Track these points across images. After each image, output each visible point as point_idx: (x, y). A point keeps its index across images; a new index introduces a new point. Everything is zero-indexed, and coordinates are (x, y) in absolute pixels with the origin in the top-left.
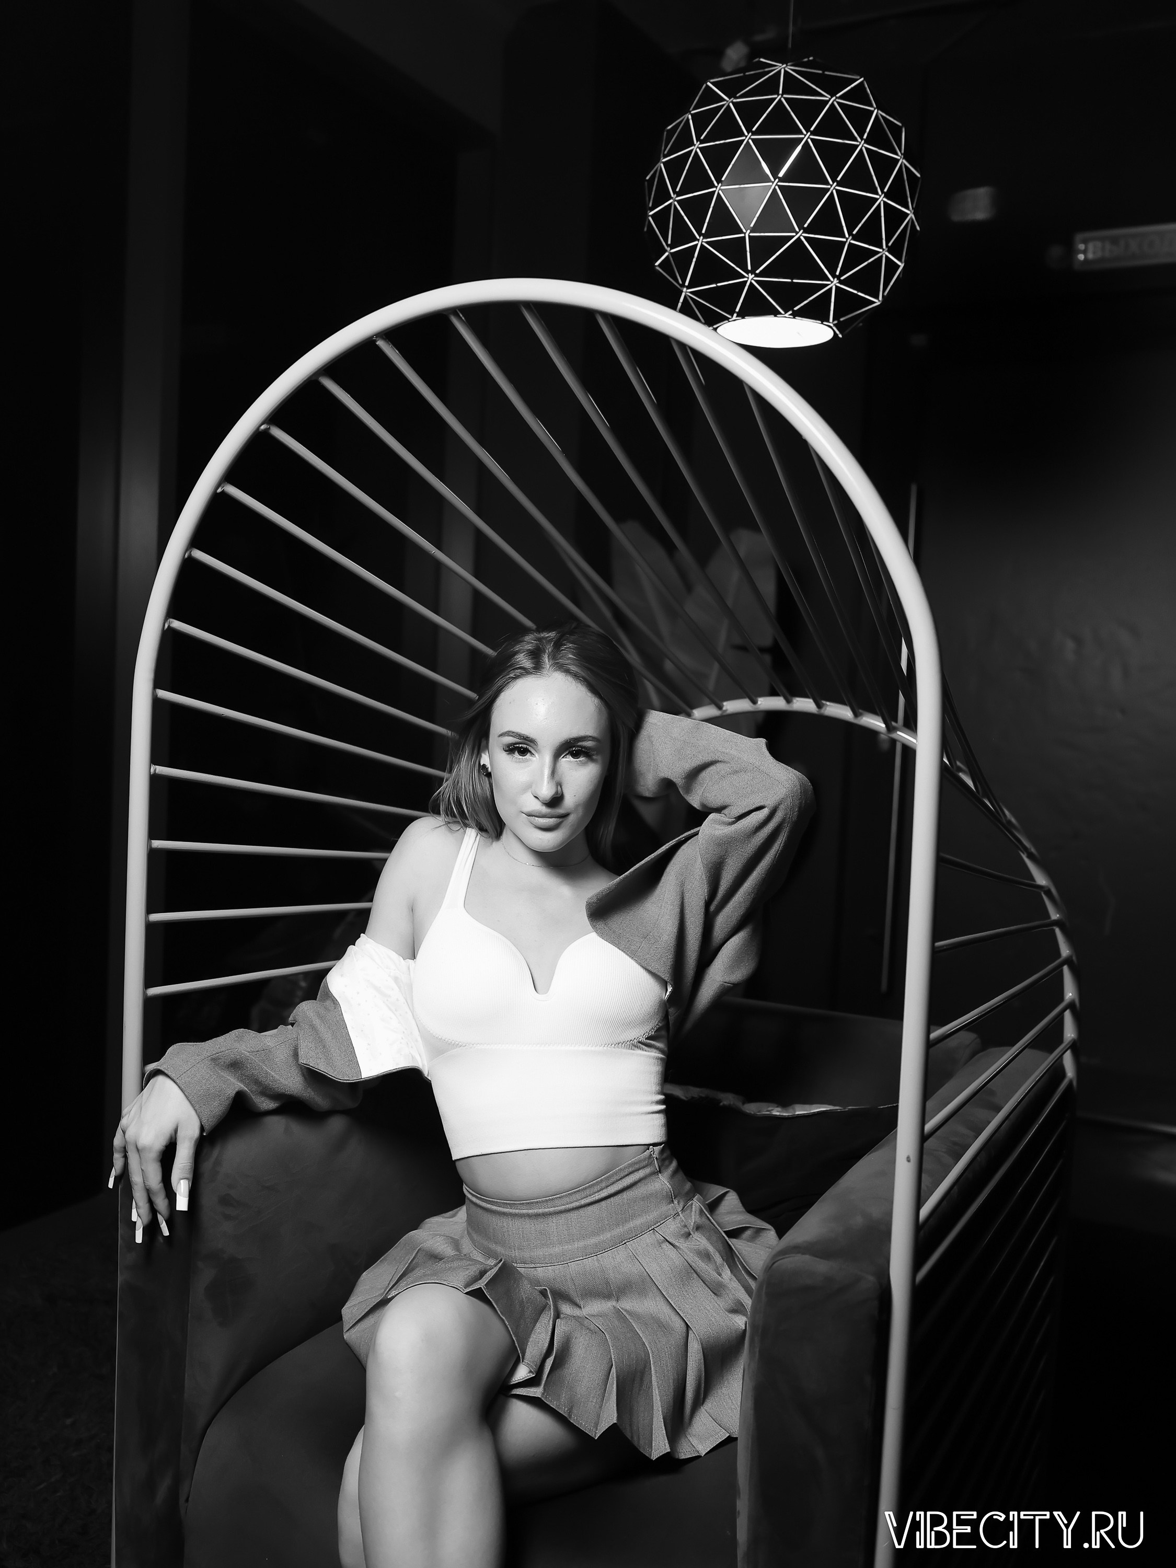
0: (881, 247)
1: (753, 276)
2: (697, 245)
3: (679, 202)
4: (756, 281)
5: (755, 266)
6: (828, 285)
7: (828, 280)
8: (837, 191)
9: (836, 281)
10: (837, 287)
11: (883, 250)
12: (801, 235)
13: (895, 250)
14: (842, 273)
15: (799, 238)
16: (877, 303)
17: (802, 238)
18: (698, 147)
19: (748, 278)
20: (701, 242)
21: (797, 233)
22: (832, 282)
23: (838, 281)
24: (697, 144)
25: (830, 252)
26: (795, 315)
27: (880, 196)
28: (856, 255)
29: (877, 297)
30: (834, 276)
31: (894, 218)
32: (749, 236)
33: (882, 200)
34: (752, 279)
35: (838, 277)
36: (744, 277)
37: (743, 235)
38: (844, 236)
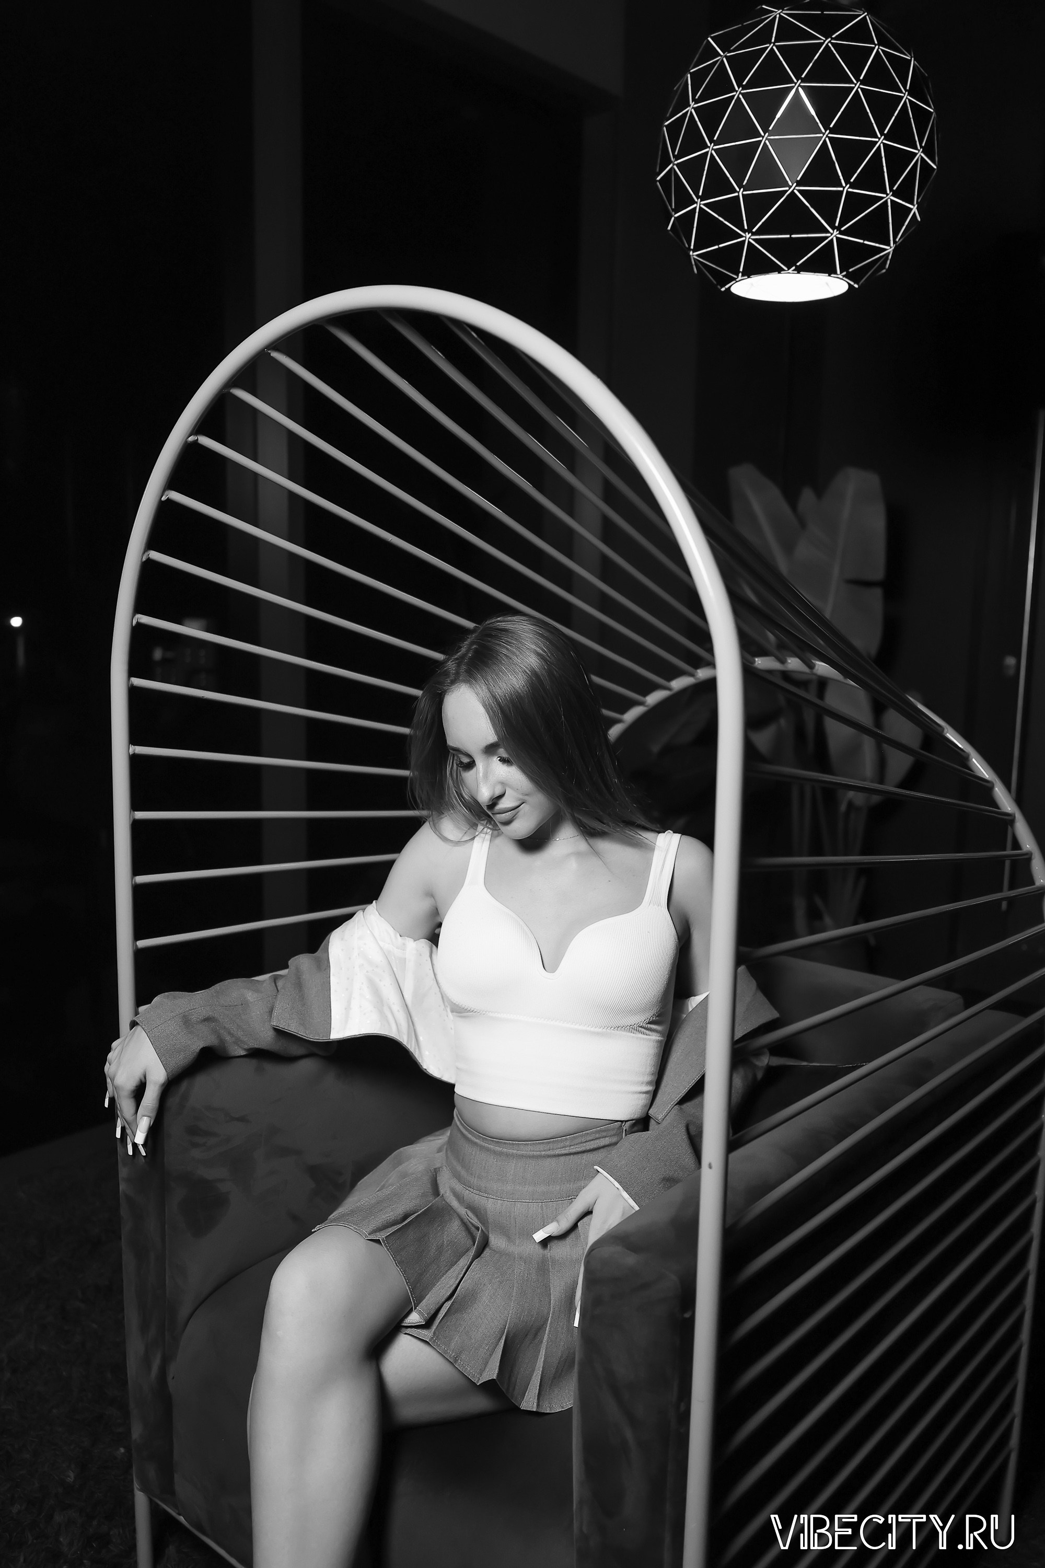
0: (885, 192)
1: (750, 234)
2: (695, 208)
3: (677, 165)
4: (754, 240)
5: (751, 225)
6: (827, 238)
7: (828, 232)
8: (830, 138)
9: (836, 232)
10: (837, 238)
11: (887, 195)
12: (794, 189)
13: (905, 192)
14: (841, 224)
15: (793, 191)
16: (890, 249)
17: (795, 191)
18: (693, 108)
19: (746, 237)
20: (699, 204)
21: (790, 187)
22: (832, 234)
23: (838, 232)
24: (692, 104)
25: (827, 204)
26: (799, 270)
27: (879, 139)
28: (856, 204)
29: (888, 244)
30: (833, 228)
31: (898, 160)
32: (743, 195)
33: (882, 142)
34: (749, 238)
35: (838, 228)
36: (742, 236)
37: (736, 194)
38: (841, 186)
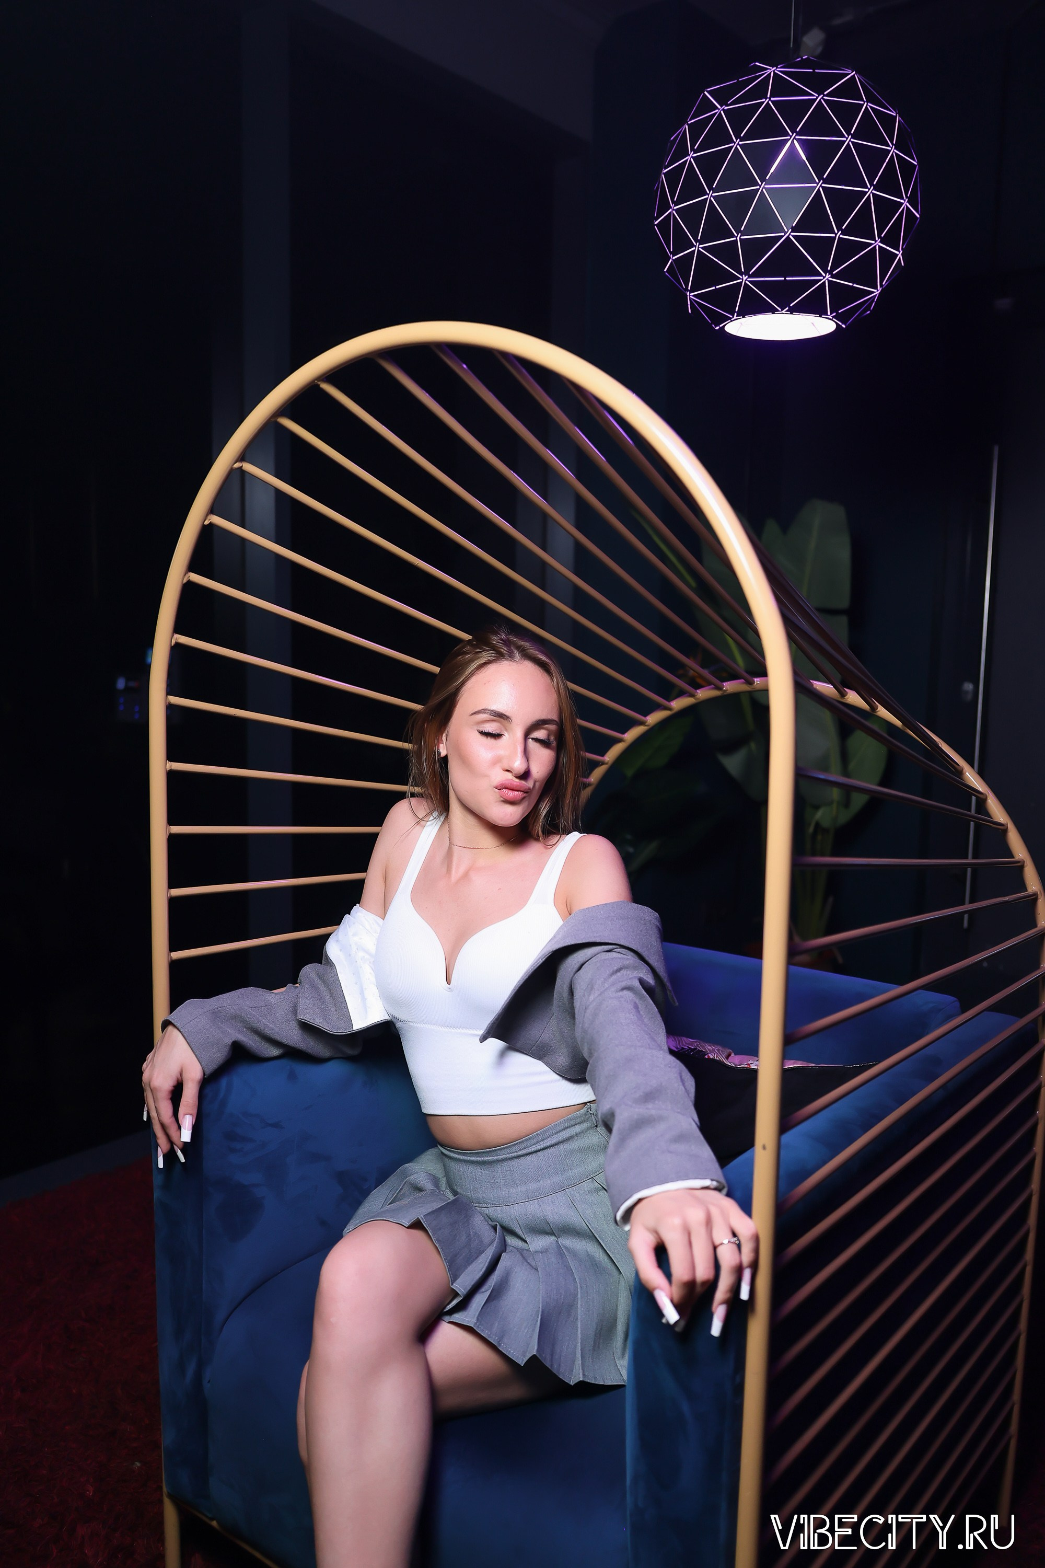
0: (874, 239)
1: (747, 277)
2: (694, 251)
3: (676, 210)
4: (750, 282)
5: (748, 267)
6: (820, 280)
7: (821, 275)
8: (824, 188)
9: (828, 276)
10: (829, 281)
11: (876, 241)
12: (790, 234)
13: (891, 240)
14: (833, 268)
15: (788, 236)
16: (877, 292)
17: (790, 236)
18: (692, 157)
19: (743, 279)
20: (698, 248)
21: (786, 233)
22: (824, 277)
23: (830, 276)
24: (691, 154)
25: (820, 249)
26: (792, 311)
27: (869, 189)
28: (847, 249)
29: (876, 288)
30: (826, 271)
31: (886, 209)
32: (740, 238)
33: (871, 192)
34: (746, 280)
35: (830, 272)
36: (739, 278)
37: (735, 239)
38: (833, 232)
